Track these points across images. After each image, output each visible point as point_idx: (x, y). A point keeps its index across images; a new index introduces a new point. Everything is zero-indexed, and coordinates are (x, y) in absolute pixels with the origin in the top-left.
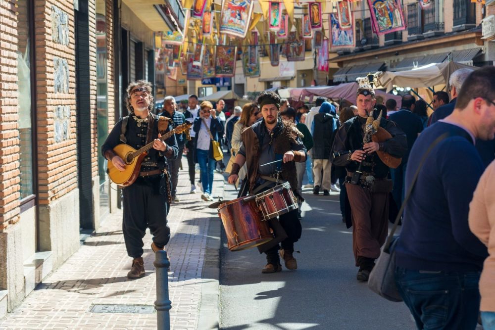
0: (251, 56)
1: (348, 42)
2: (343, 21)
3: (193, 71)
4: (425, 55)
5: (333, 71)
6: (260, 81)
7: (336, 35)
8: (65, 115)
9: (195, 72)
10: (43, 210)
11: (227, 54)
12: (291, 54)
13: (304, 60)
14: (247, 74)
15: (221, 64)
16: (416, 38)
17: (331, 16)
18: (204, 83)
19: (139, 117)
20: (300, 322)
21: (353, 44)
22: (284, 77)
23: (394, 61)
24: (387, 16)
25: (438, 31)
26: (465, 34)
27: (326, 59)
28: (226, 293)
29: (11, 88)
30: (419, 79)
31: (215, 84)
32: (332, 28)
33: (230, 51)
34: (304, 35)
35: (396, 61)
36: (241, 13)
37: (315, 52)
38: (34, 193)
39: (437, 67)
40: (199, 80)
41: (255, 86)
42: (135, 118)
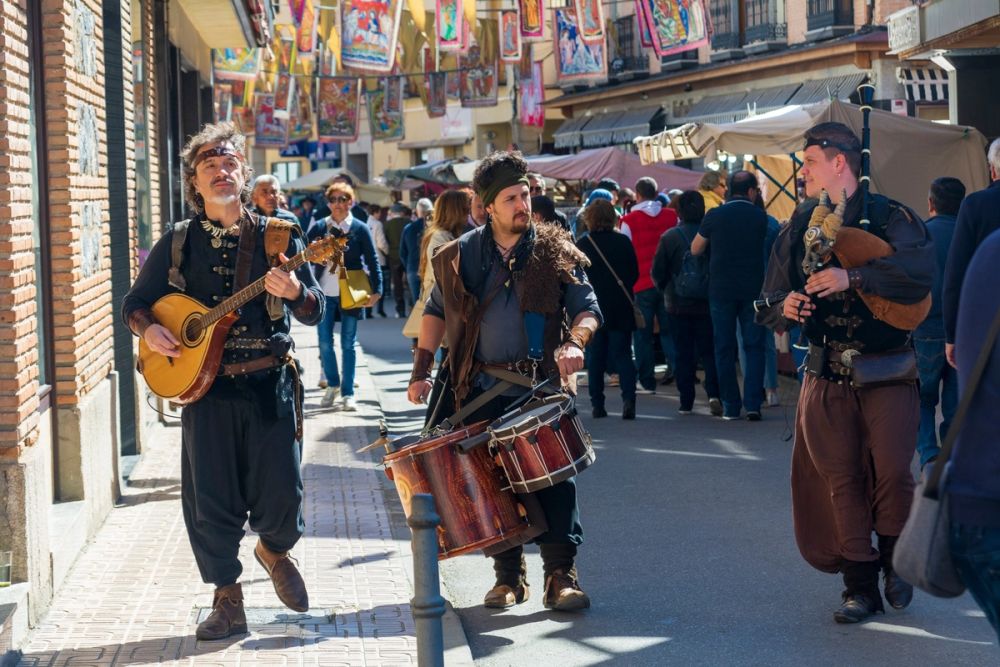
0: (390, 96)
1: (593, 66)
2: (587, 26)
3: (268, 130)
4: (748, 89)
5: (554, 125)
6: (400, 149)
7: (569, 53)
8: (95, 221)
9: (273, 132)
10: (66, 416)
11: (343, 94)
12: (469, 92)
13: (496, 104)
14: (377, 135)
15: (330, 116)
16: (729, 56)
17: (558, 14)
18: (284, 154)
19: (218, 224)
20: (630, 635)
21: (602, 71)
22: (451, 140)
23: (681, 103)
24: (677, 17)
25: (774, 42)
26: (833, 46)
27: (539, 100)
28: (456, 580)
29: (22, 166)
30: (771, 137)
31: (308, 156)
32: (559, 39)
33: (347, 89)
34: (505, 56)
35: (686, 103)
36: (380, 17)
37: (515, 87)
38: (47, 383)
39: (805, 113)
40: (275, 148)
41: (390, 158)
42: (207, 226)
